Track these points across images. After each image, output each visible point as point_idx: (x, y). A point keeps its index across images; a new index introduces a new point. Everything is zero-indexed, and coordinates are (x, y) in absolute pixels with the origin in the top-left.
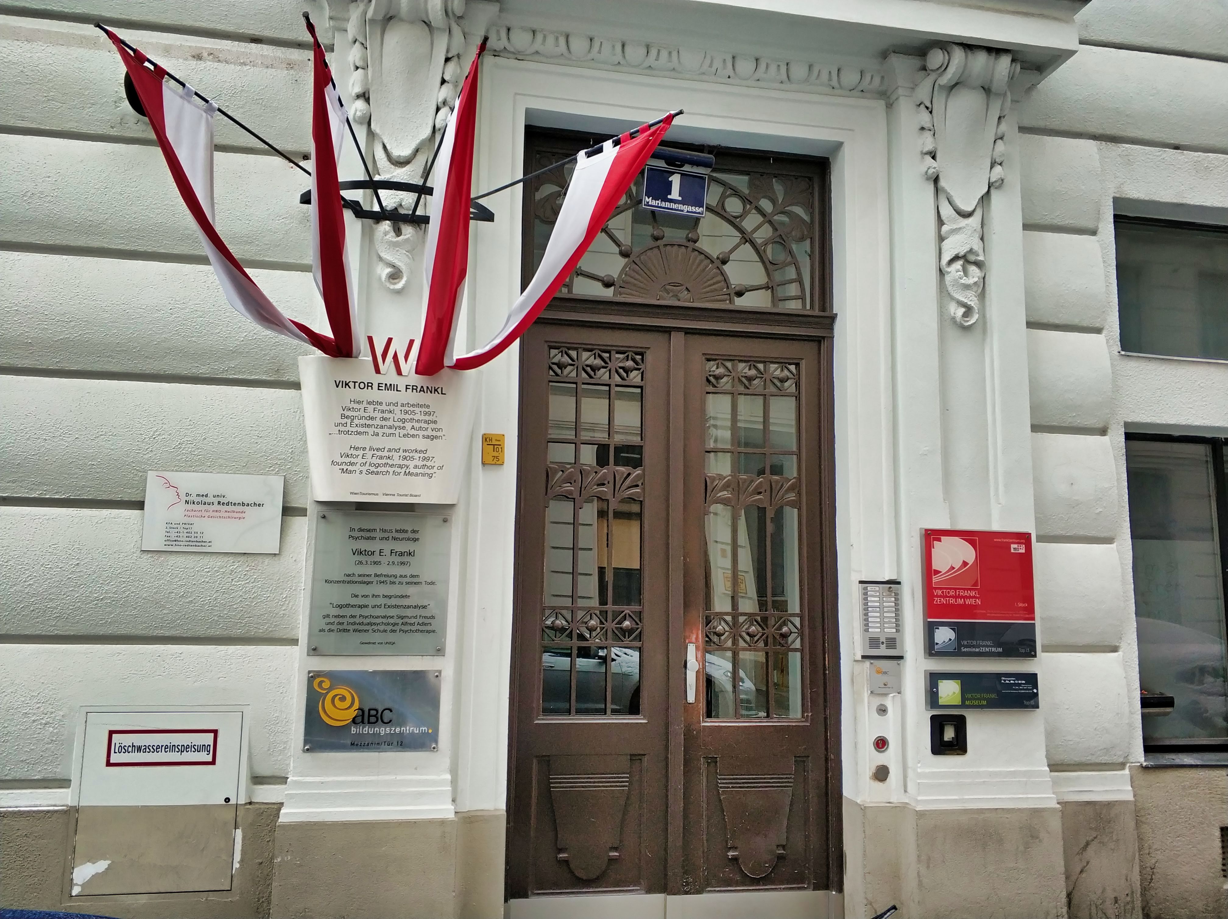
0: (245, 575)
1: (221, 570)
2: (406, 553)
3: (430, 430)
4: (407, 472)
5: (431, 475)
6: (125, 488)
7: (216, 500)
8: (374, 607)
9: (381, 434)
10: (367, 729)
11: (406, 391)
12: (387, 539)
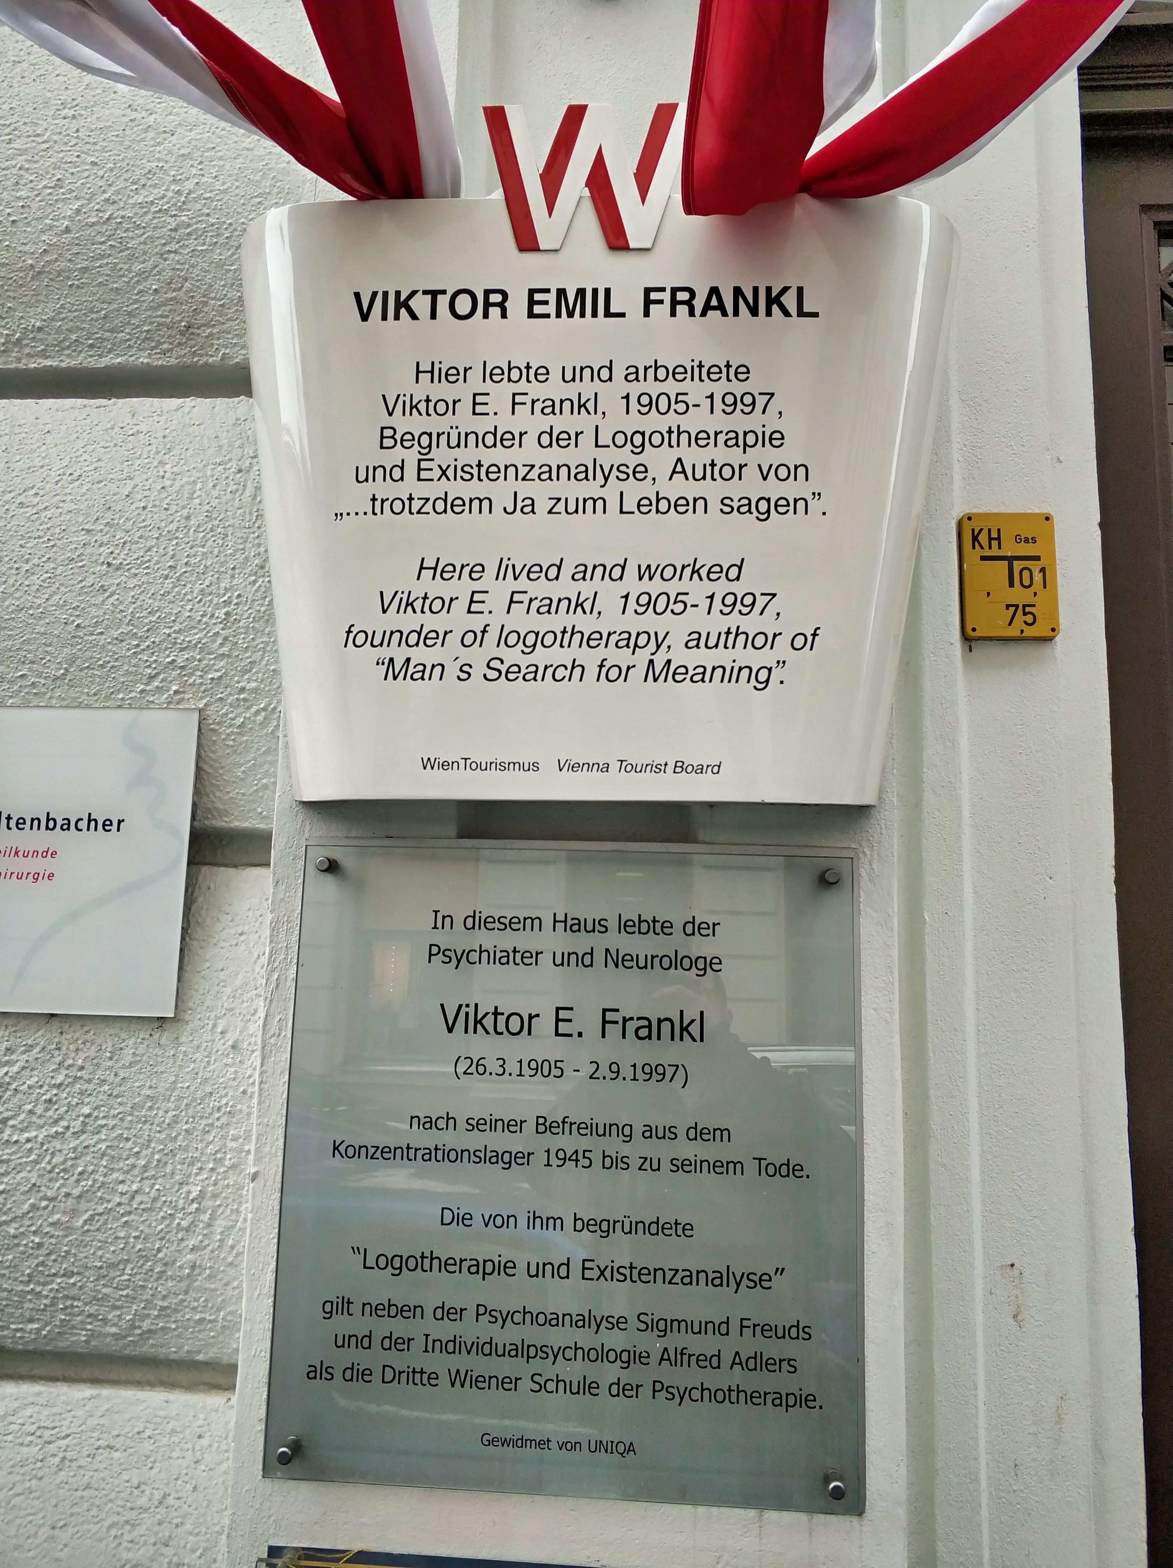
0: (50, 1101)
2: (666, 1026)
3: (751, 473)
4: (659, 666)
5: (763, 675)
8: (537, 1272)
9: (542, 506)
11: (647, 314)
12: (585, 960)
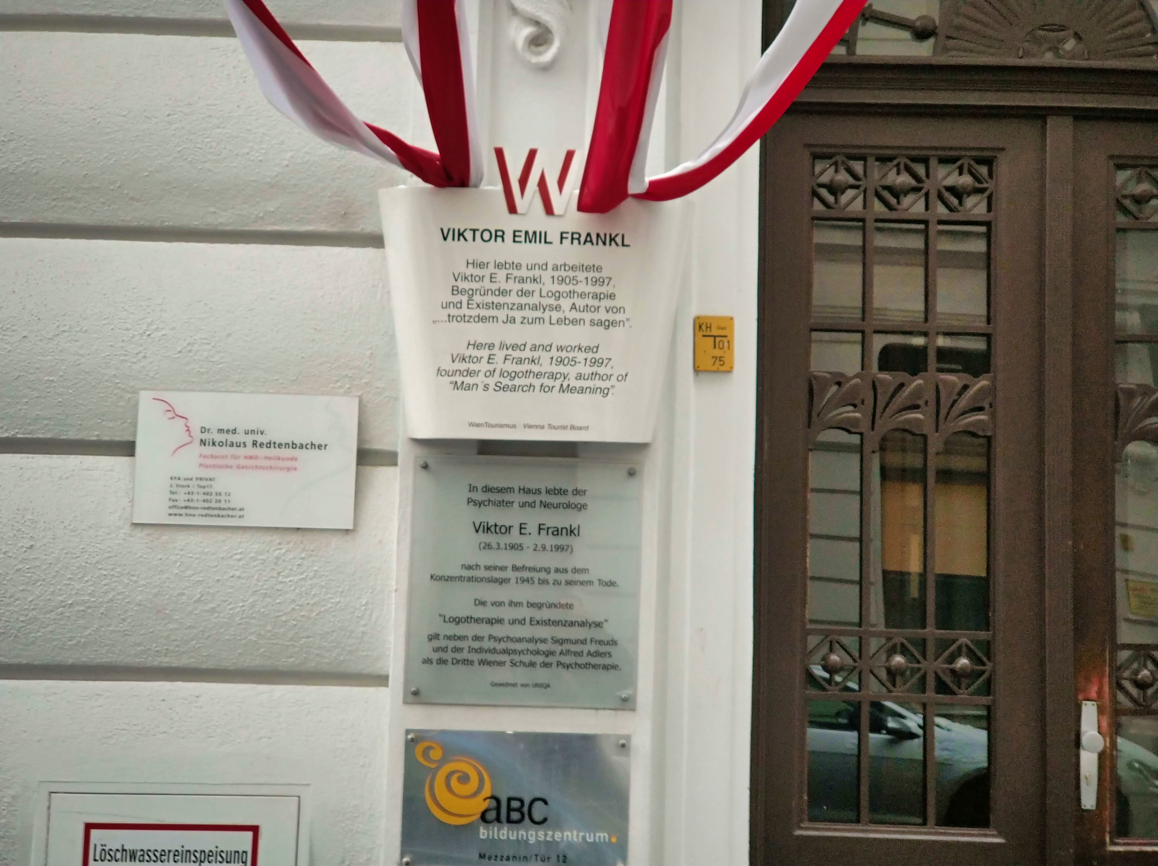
0: (299, 565)
1: (261, 557)
2: (564, 530)
3: (602, 310)
4: (565, 386)
5: (606, 391)
6: (103, 420)
7: (249, 439)
8: (513, 622)
9: (519, 320)
10: (505, 832)
11: (561, 243)
12: (532, 505)
